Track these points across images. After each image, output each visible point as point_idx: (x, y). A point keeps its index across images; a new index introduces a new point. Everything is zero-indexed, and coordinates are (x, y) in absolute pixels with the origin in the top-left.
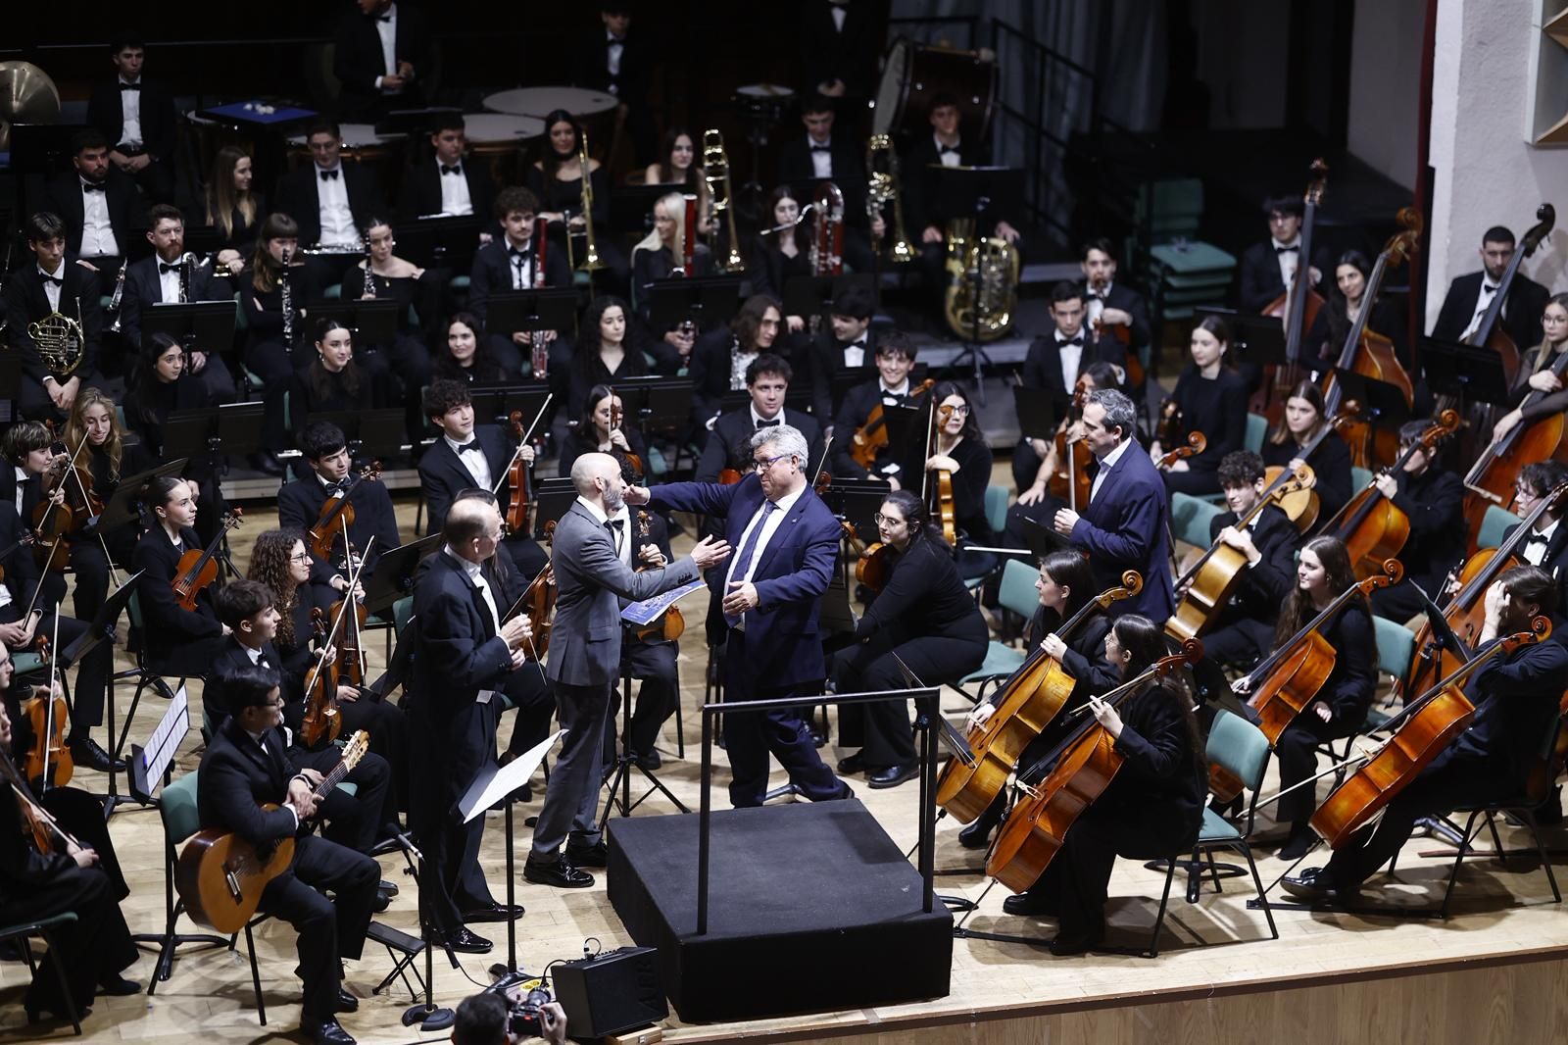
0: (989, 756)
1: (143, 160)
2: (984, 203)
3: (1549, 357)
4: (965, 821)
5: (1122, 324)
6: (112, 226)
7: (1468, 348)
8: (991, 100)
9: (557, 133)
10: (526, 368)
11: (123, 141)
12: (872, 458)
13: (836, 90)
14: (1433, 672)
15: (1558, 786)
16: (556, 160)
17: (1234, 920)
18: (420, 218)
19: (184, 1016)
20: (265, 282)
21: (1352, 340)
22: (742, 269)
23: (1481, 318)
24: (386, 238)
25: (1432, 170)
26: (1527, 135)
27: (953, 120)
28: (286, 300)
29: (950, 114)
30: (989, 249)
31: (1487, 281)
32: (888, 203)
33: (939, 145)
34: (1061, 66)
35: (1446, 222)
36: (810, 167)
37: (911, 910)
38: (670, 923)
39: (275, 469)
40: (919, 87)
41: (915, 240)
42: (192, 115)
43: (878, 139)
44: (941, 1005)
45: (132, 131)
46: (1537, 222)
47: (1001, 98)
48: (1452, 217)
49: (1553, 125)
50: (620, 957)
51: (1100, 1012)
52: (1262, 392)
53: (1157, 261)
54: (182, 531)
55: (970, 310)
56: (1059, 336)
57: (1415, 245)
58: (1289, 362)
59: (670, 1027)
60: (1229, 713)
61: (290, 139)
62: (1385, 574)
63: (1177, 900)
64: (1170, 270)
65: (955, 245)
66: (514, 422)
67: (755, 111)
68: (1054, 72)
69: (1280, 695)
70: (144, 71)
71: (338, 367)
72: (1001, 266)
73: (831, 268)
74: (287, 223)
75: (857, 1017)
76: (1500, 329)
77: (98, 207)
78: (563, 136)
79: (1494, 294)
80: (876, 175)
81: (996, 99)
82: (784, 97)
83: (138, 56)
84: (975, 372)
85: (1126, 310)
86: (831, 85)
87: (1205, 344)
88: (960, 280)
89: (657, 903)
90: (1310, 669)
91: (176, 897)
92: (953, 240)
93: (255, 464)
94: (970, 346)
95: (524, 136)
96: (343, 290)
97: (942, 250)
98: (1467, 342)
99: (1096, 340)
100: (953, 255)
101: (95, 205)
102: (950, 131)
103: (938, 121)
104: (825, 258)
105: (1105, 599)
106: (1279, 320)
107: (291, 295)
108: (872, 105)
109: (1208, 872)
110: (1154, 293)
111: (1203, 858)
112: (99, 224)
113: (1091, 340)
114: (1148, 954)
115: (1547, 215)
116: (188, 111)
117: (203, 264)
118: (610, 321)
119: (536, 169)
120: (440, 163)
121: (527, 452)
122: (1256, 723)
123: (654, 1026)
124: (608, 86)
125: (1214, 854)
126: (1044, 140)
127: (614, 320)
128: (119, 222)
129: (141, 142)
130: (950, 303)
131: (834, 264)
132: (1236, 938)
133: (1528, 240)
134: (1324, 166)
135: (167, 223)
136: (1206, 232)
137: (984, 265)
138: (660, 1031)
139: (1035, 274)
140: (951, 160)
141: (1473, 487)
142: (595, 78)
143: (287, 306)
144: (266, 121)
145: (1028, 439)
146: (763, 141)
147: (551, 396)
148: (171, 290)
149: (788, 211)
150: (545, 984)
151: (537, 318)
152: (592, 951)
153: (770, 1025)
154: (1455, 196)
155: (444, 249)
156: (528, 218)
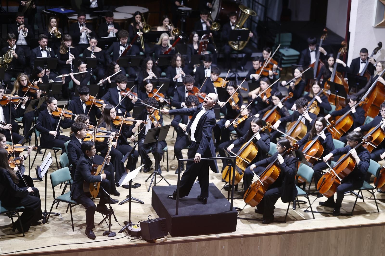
2: (239, 38)
9: (137, 18)
17: (304, 214)
18: (102, 38)
20: (63, 52)
24: (95, 43)
25: (350, 33)
26: (373, 25)
33: (231, 24)
37: (227, 210)
38: (169, 212)
40: (223, 8)
42: (44, 11)
44: (234, 233)
46: (377, 46)
48: (354, 44)
49: (380, 22)
50: (156, 220)
51: (273, 236)
53: (280, 53)
59: (168, 238)
60: (304, 164)
61: (69, 17)
63: (291, 209)
64: (284, 55)
67: (183, 13)
74: (68, 37)
75: (214, 236)
84: (236, 79)
89: (165, 207)
94: (235, 72)
95: (126, 18)
96: (83, 55)
109: (297, 203)
114: (284, 222)
115: (380, 45)
116: (43, 10)
118: (149, 64)
120: (107, 24)
126: (253, 22)
132: (304, 219)
133: (375, 51)
135: (44, 40)
136: (292, 46)
138: (166, 238)
144: (63, 13)
146: (184, 21)
149: (197, 38)
150: (138, 226)
151: (131, 63)
152: (150, 219)
153: (193, 238)
154: (355, 39)
155: (107, 46)
156: (126, 39)
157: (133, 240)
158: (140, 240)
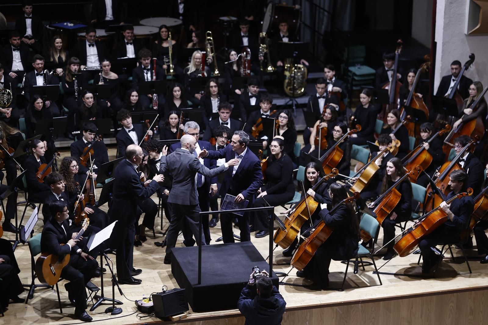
0: (292, 228)
1: (33, 41)
2: (296, 54)
3: (471, 101)
4: (284, 248)
5: (339, 92)
6: (22, 61)
7: (447, 99)
8: (299, 21)
9: (163, 32)
10: (151, 106)
11: (26, 35)
12: (257, 134)
13: (251, 18)
14: (432, 201)
15: (472, 236)
16: (162, 40)
17: (368, 279)
19: (37, 310)
20: (69, 78)
21: (410, 96)
22: (219, 75)
23: (451, 89)
24: (108, 66)
25: (436, 43)
26: (466, 32)
27: (286, 27)
28: (76, 85)
29: (285, 25)
30: (298, 68)
31: (453, 78)
32: (266, 54)
33: (282, 35)
34: (322, 11)
35: (440, 59)
36: (242, 42)
38: (189, 281)
39: (72, 138)
40: (276, 17)
41: (274, 65)
42: (48, 27)
43: (262, 34)
45: (29, 32)
46: (469, 59)
47: (303, 20)
48: (442, 58)
49: (472, 30)
50: (173, 292)
51: (325, 308)
52: (382, 113)
53: (351, 72)
54: (40, 157)
55: (291, 87)
56: (318, 95)
57: (430, 66)
58: (390, 103)
59: (189, 313)
60: (367, 214)
61: (78, 34)
62: (417, 170)
63: (351, 273)
64: (355, 74)
65: (287, 67)
66: (146, 123)
67: (225, 25)
68: (320, 12)
69: (383, 208)
70: (33, 12)
71: (90, 105)
72: (302, 73)
73: (247, 74)
74: (76, 60)
76: (457, 93)
77: (18, 56)
78: (164, 33)
79: (455, 82)
80: (261, 45)
81: (301, 21)
82: (234, 21)
83: (30, 8)
84: (293, 107)
85: (340, 87)
86: (249, 17)
87: (364, 98)
88: (289, 78)
89: (186, 274)
90: (392, 200)
91: (34, 273)
92: (286, 65)
93: (66, 136)
94: (292, 99)
95: (152, 33)
96: (94, 81)
97: (283, 68)
98: (447, 97)
99: (330, 97)
100: (286, 70)
101: (16, 55)
102: (285, 31)
103: (281, 28)
104: (245, 71)
105: (327, 177)
106: (387, 90)
107: (77, 83)
108: (262, 23)
109: (361, 264)
110: (350, 81)
111: (359, 260)
112: (17, 61)
113: (328, 96)
114: (341, 290)
115: (472, 57)
116: (46, 26)
117: (51, 73)
118: (176, 91)
119: (156, 43)
120: (126, 41)
121: (150, 132)
122: (375, 217)
123: (184, 313)
124: (180, 17)
125: (362, 258)
126: (316, 33)
127: (177, 91)
128: (24, 60)
129: (32, 35)
130: (286, 85)
131: (248, 73)
132: (369, 285)
133: (467, 65)
134: (401, 42)
135: (38, 61)
137: (296, 73)
138: (186, 315)
139: (312, 76)
140: (286, 40)
141: (447, 143)
142: (175, 14)
143: (76, 86)
144: (71, 28)
145: (308, 128)
146: (228, 34)
147: (158, 115)
148: (40, 81)
149: (234, 56)
150: (150, 300)
151: (154, 90)
152: (165, 290)
153: (221, 313)
154: (443, 51)
155: (126, 69)
156: (148, 59)
157: (143, 318)
158: (153, 317)
